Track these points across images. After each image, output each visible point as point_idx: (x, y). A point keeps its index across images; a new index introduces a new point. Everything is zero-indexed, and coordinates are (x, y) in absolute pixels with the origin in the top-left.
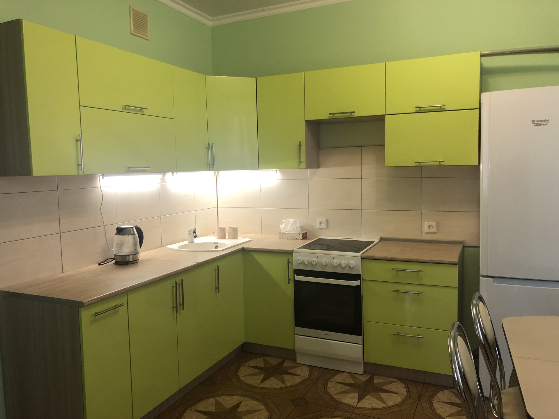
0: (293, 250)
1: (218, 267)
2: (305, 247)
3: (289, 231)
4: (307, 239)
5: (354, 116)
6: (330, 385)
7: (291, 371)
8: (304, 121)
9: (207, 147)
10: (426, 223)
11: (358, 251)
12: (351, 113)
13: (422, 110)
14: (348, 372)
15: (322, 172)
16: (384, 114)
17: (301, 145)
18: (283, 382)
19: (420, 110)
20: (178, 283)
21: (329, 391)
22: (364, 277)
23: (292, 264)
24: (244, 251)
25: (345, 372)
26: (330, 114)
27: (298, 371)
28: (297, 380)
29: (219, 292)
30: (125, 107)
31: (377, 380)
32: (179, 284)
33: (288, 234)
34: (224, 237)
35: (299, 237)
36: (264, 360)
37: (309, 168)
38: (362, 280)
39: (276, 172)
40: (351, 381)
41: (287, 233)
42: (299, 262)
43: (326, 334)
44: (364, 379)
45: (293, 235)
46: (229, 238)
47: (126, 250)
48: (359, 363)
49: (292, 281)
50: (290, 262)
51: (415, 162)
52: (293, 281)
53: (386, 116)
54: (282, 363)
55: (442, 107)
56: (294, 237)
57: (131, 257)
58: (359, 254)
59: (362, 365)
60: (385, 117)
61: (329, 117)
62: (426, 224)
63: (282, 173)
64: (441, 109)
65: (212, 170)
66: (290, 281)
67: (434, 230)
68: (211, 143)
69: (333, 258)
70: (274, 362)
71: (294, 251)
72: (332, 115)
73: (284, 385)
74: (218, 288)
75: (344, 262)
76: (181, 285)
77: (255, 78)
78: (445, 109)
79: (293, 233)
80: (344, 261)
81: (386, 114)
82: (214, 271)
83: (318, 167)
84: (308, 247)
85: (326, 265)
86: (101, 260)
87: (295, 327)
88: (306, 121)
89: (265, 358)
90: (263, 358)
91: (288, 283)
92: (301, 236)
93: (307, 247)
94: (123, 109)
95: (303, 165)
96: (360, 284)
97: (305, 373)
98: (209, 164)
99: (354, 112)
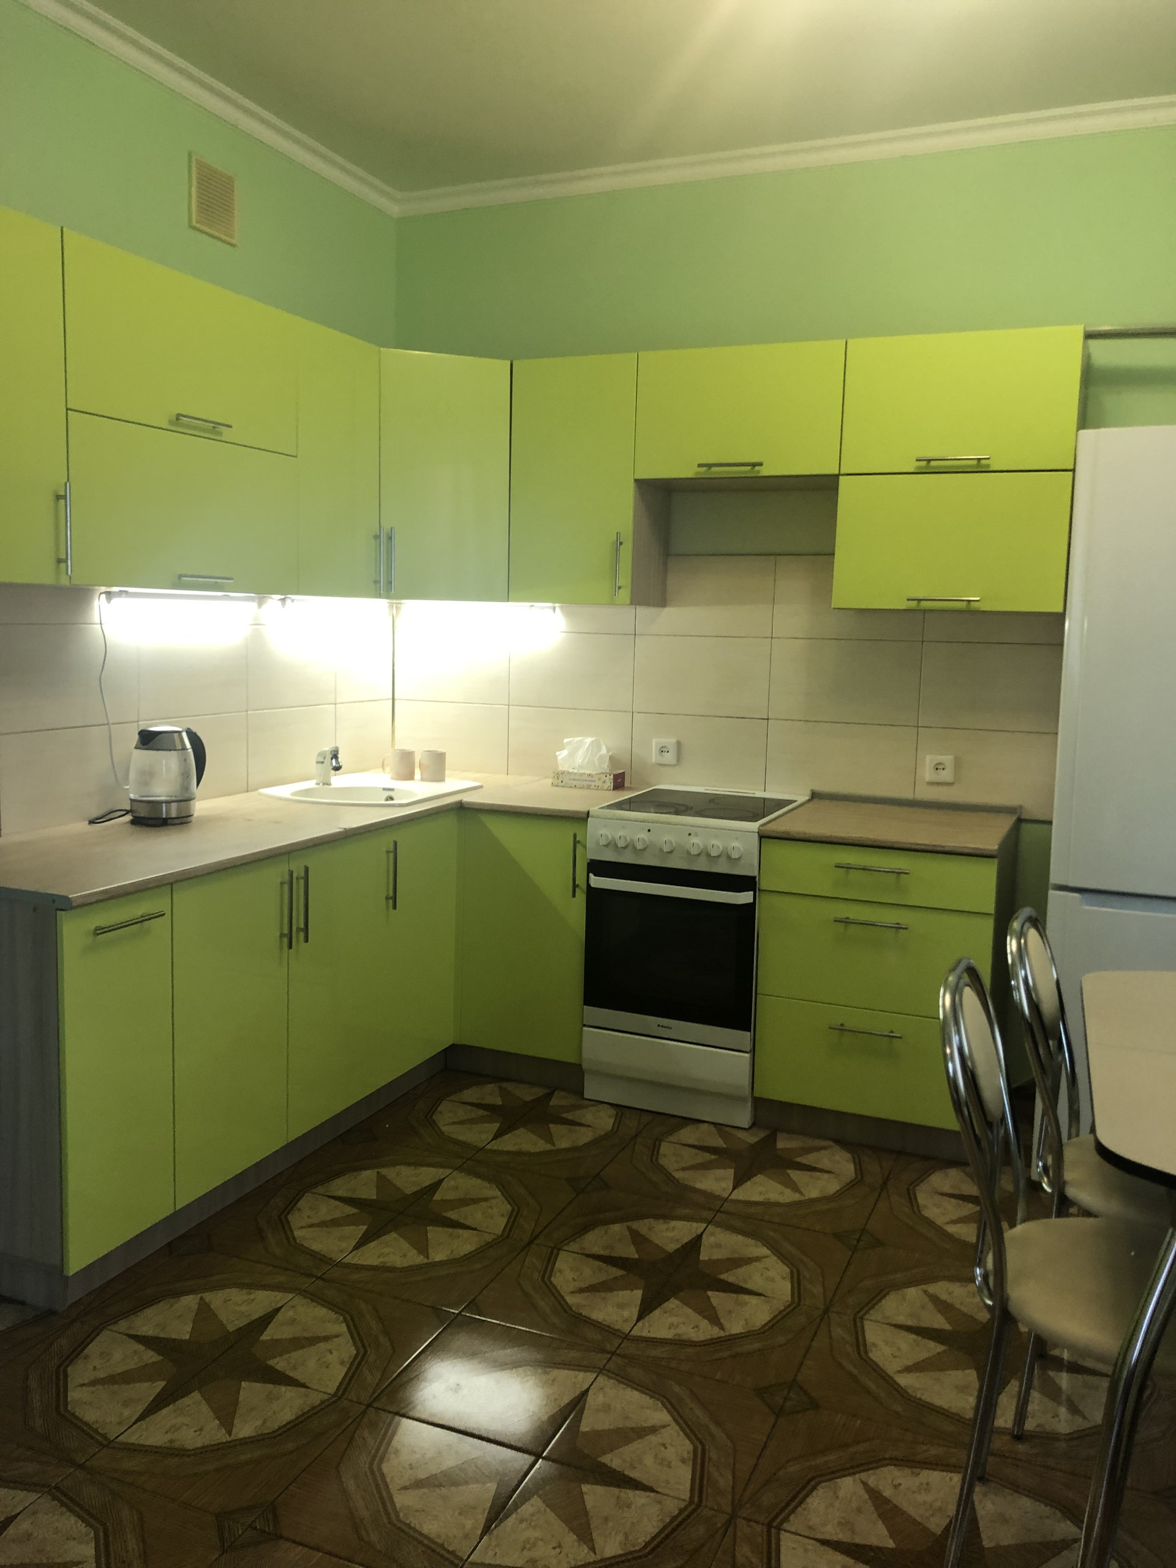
0: (588, 813)
1: (395, 843)
2: (619, 806)
3: (580, 767)
4: (623, 789)
5: (760, 475)
6: (665, 1148)
7: (569, 1116)
8: (633, 481)
9: (377, 537)
10: (928, 758)
11: (754, 818)
12: (754, 465)
13: (933, 467)
14: (713, 1123)
15: (670, 617)
16: (837, 472)
17: (621, 543)
18: (549, 1138)
19: (928, 467)
20: (296, 875)
21: (663, 1161)
22: (764, 884)
23: (585, 847)
24: (461, 810)
25: (704, 1122)
26: (700, 465)
27: (588, 1116)
28: (584, 1136)
29: (395, 907)
30: (178, 419)
31: (783, 1143)
32: (297, 879)
33: (575, 774)
34: (410, 776)
35: (605, 782)
36: (501, 1088)
37: (639, 605)
38: (759, 890)
39: (552, 612)
40: (719, 1143)
41: (575, 771)
42: (603, 842)
43: (662, 1026)
44: (752, 1139)
45: (590, 778)
46: (422, 779)
47: (162, 790)
48: (741, 1099)
49: (583, 891)
50: (579, 842)
51: (908, 600)
52: (585, 890)
53: (841, 477)
54: (549, 1096)
55: (983, 462)
56: (593, 784)
57: (174, 806)
58: (754, 826)
59: (749, 1104)
60: (839, 478)
61: (697, 473)
62: (929, 760)
63: (568, 614)
64: (980, 468)
65: (388, 597)
66: (577, 890)
67: (946, 775)
68: (386, 526)
69: (690, 834)
70: (527, 1094)
71: (591, 813)
72: (704, 469)
73: (550, 1145)
74: (393, 900)
75: (716, 844)
76: (302, 882)
77: (509, 363)
78: (988, 466)
79: (589, 772)
80: (714, 842)
81: (842, 472)
82: (385, 854)
83: (662, 601)
84: (627, 806)
85: (671, 852)
86: (95, 813)
87: (585, 1007)
88: (636, 481)
89: (505, 1085)
90: (499, 1086)
91: (571, 893)
92: (609, 782)
93: (624, 806)
94: (171, 422)
95: (625, 595)
96: (752, 901)
97: (605, 1121)
98: (380, 582)
99: (761, 464)
